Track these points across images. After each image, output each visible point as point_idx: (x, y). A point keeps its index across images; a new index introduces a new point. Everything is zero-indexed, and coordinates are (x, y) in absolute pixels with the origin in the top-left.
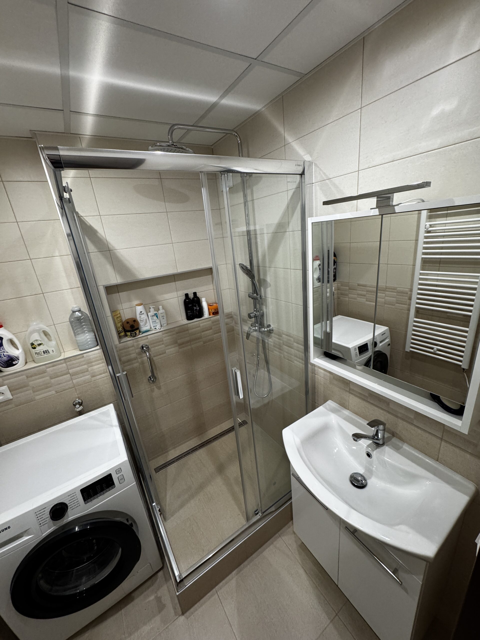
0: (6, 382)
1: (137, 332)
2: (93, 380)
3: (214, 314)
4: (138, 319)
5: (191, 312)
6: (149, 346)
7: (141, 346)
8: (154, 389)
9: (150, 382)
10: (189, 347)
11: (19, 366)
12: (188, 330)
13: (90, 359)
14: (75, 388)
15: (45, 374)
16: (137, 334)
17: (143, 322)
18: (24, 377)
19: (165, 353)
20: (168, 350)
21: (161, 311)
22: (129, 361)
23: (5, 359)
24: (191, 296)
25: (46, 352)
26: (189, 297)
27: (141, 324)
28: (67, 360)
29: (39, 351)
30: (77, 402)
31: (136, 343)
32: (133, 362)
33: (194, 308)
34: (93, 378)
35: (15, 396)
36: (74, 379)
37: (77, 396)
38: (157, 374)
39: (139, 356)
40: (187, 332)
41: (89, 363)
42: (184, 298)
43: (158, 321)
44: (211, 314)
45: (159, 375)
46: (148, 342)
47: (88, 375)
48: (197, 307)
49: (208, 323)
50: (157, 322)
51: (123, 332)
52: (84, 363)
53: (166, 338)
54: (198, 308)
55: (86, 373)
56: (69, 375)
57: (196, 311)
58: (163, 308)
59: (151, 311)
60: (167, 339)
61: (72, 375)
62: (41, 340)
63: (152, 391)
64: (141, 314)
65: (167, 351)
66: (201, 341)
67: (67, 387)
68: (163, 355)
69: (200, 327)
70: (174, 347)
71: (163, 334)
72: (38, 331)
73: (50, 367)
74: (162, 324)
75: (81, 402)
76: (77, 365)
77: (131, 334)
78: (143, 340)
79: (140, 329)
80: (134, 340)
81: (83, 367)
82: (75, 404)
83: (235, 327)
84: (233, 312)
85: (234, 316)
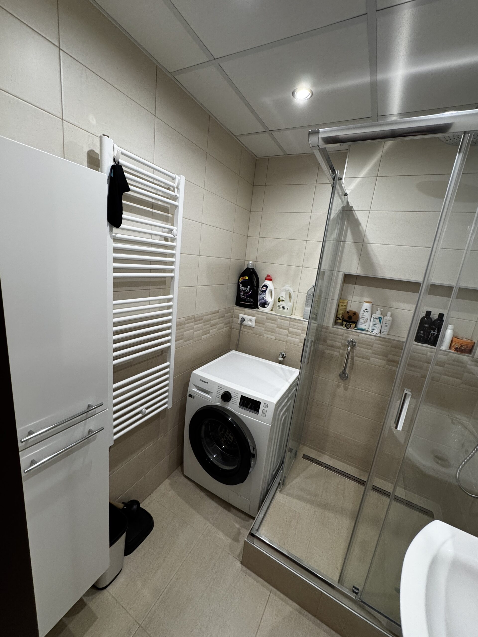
0: (257, 315)
1: (353, 325)
2: (299, 345)
4: (360, 315)
6: (355, 344)
7: (348, 339)
9: (341, 378)
11: (267, 309)
14: (286, 343)
15: (276, 322)
16: (351, 327)
17: (364, 319)
18: (265, 317)
19: (369, 359)
21: (388, 317)
22: (332, 346)
23: (263, 301)
25: (283, 307)
26: (431, 316)
27: (361, 321)
28: (291, 320)
29: (280, 305)
30: (283, 353)
32: (336, 349)
33: (431, 331)
35: (256, 327)
36: (289, 337)
37: (285, 350)
38: (350, 374)
39: (341, 347)
41: (302, 329)
43: (379, 326)
44: (453, 348)
45: (352, 376)
46: (357, 339)
47: (298, 339)
48: (436, 332)
49: (440, 356)
50: (377, 326)
51: (341, 319)
52: (300, 328)
53: (377, 346)
55: (297, 337)
57: (431, 336)
61: (290, 332)
62: (285, 297)
64: (365, 311)
65: (372, 359)
67: (282, 339)
68: (365, 360)
70: (381, 359)
71: (376, 340)
72: (286, 291)
73: (280, 319)
74: (382, 331)
75: (285, 356)
76: (295, 327)
77: (346, 324)
78: (354, 335)
79: (357, 324)
80: (346, 331)
81: (298, 331)
82: (281, 354)
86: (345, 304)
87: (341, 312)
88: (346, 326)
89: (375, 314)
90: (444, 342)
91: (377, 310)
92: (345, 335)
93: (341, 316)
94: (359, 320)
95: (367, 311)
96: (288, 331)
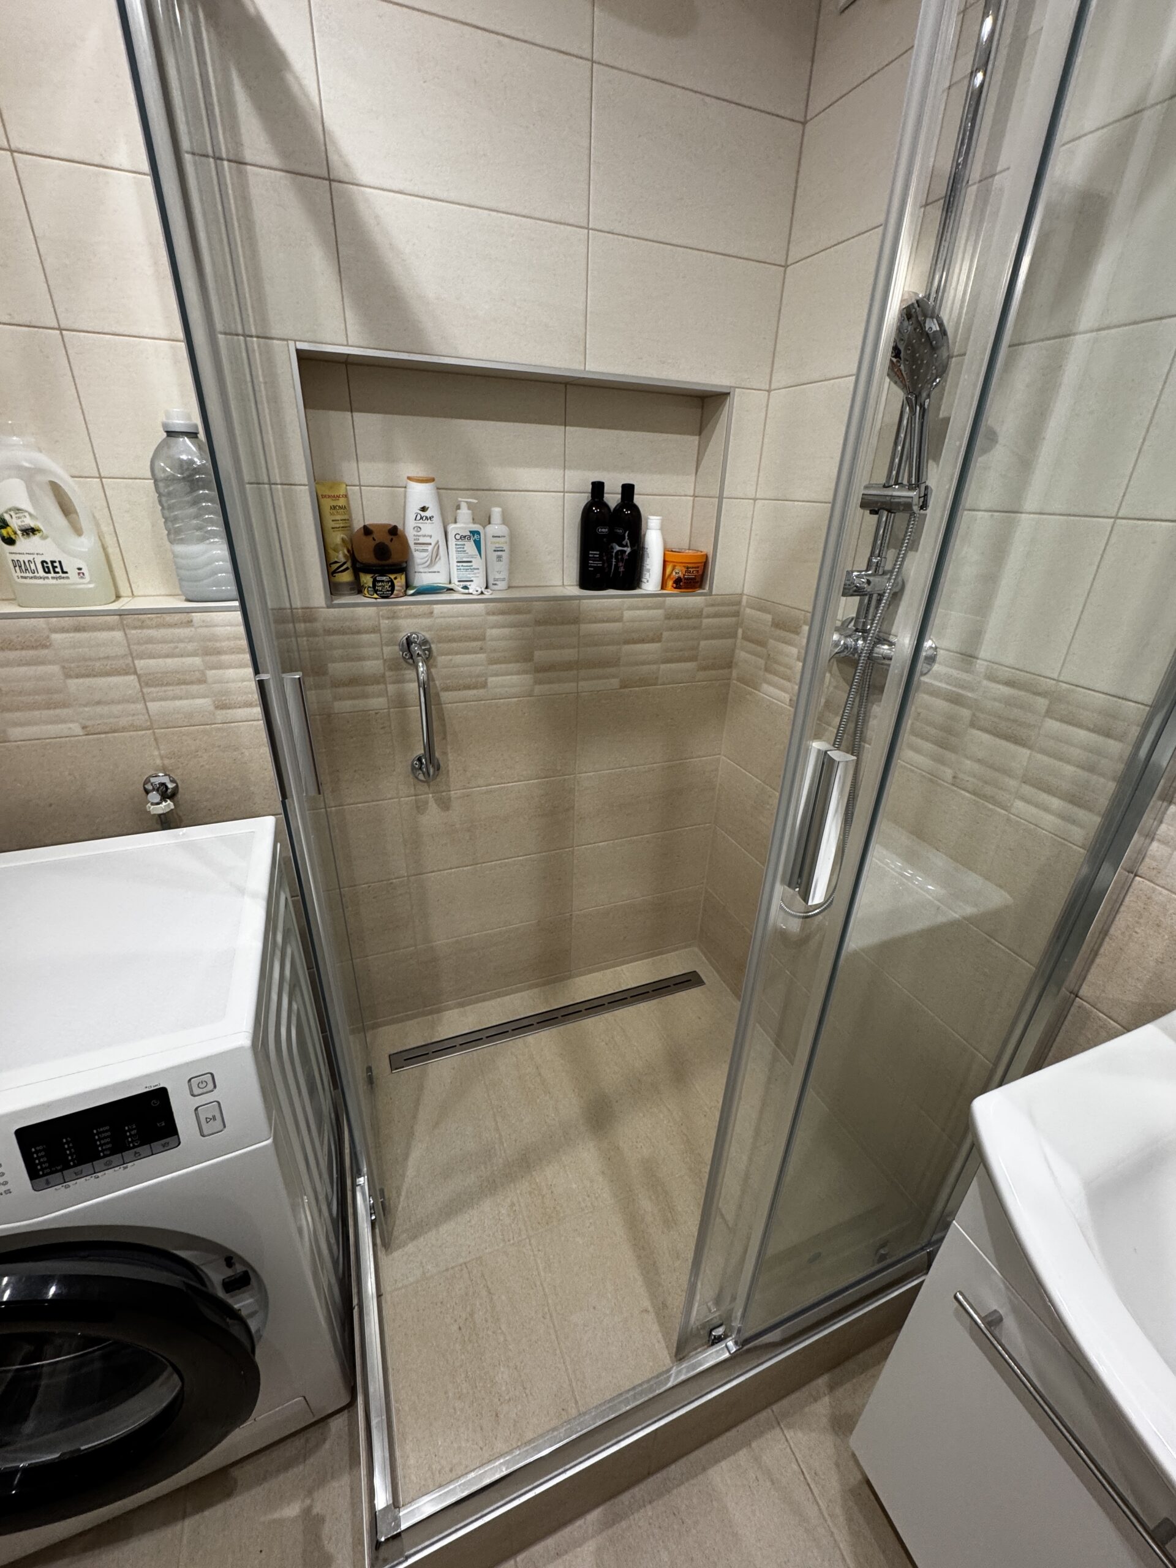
1: (399, 581)
2: (219, 719)
3: (679, 583)
4: (410, 534)
5: (600, 559)
6: (433, 646)
7: (402, 636)
8: (427, 802)
9: (417, 778)
10: (569, 687)
12: (576, 621)
13: (214, 638)
14: (154, 733)
15: (45, 652)
16: (396, 588)
17: (426, 550)
19: (484, 685)
20: (494, 679)
21: (496, 528)
22: (354, 681)
24: (612, 498)
25: (50, 567)
26: (605, 499)
27: (419, 557)
28: (129, 619)
29: (26, 558)
30: (156, 781)
31: (387, 622)
32: (370, 689)
33: (612, 548)
34: (221, 715)
36: (153, 700)
37: (158, 762)
38: (445, 753)
39: (391, 673)
40: (573, 627)
41: (210, 650)
42: (585, 498)
43: (478, 562)
44: (670, 583)
45: (452, 760)
46: (429, 629)
47: (204, 697)
48: (626, 546)
49: (652, 612)
50: (474, 565)
51: (347, 569)
52: (190, 647)
53: (496, 632)
54: (628, 550)
55: (194, 688)
56: (133, 677)
57: (617, 562)
58: (505, 521)
59: (459, 519)
60: (498, 634)
61: (147, 681)
62: (31, 510)
63: (420, 808)
64: (421, 518)
65: (492, 680)
66: (614, 676)
67: (123, 722)
68: (475, 692)
69: (620, 619)
70: (518, 673)
71: (488, 614)
73: (63, 630)
74: (491, 581)
75: (171, 786)
76: (166, 648)
77: (375, 581)
78: (415, 616)
79: (411, 574)
80: (384, 610)
81: (189, 661)
82: (149, 787)
83: (741, 655)
84: (745, 597)
85: (748, 611)
86: (342, 502)
87: (337, 538)
88: (376, 591)
89: (456, 522)
90: (649, 571)
91: (458, 507)
92: (385, 623)
93: (345, 556)
94: (413, 556)
95: (427, 514)
96: (139, 677)
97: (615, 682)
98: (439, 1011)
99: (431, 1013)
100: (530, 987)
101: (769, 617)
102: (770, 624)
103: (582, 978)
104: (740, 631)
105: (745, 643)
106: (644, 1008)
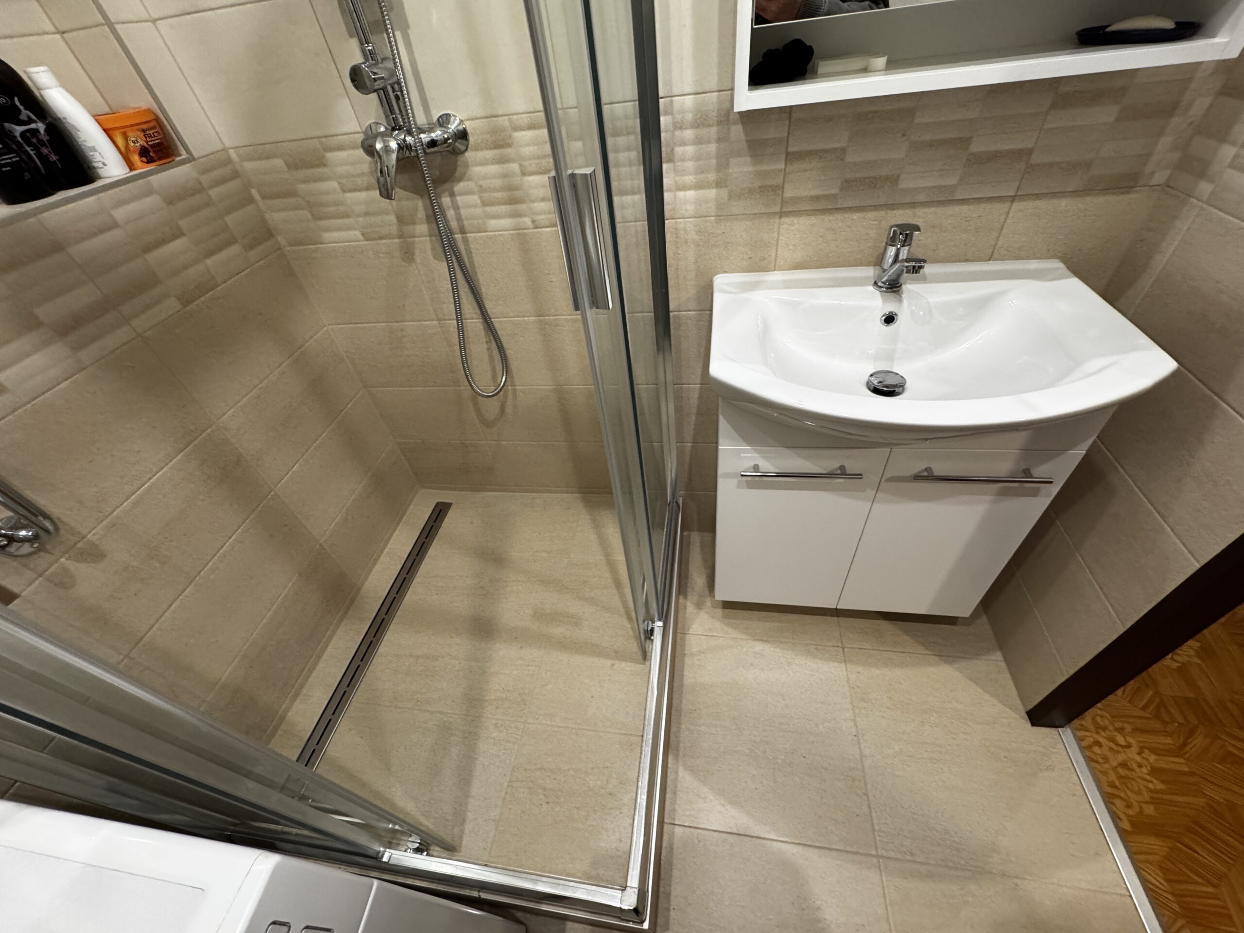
3: (147, 155)
10: (123, 334)
12: (57, 247)
40: (61, 257)
44: (136, 158)
54: (41, 127)
63: (63, 583)
66: (165, 297)
69: (115, 225)
70: (36, 350)
83: (275, 218)
84: (232, 153)
85: (248, 166)
90: (94, 149)
97: (172, 305)
98: (283, 718)
99: (276, 729)
100: (337, 627)
101: (279, 162)
102: (285, 168)
103: (370, 579)
104: (254, 192)
105: (270, 202)
106: (434, 550)
